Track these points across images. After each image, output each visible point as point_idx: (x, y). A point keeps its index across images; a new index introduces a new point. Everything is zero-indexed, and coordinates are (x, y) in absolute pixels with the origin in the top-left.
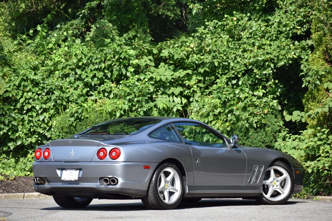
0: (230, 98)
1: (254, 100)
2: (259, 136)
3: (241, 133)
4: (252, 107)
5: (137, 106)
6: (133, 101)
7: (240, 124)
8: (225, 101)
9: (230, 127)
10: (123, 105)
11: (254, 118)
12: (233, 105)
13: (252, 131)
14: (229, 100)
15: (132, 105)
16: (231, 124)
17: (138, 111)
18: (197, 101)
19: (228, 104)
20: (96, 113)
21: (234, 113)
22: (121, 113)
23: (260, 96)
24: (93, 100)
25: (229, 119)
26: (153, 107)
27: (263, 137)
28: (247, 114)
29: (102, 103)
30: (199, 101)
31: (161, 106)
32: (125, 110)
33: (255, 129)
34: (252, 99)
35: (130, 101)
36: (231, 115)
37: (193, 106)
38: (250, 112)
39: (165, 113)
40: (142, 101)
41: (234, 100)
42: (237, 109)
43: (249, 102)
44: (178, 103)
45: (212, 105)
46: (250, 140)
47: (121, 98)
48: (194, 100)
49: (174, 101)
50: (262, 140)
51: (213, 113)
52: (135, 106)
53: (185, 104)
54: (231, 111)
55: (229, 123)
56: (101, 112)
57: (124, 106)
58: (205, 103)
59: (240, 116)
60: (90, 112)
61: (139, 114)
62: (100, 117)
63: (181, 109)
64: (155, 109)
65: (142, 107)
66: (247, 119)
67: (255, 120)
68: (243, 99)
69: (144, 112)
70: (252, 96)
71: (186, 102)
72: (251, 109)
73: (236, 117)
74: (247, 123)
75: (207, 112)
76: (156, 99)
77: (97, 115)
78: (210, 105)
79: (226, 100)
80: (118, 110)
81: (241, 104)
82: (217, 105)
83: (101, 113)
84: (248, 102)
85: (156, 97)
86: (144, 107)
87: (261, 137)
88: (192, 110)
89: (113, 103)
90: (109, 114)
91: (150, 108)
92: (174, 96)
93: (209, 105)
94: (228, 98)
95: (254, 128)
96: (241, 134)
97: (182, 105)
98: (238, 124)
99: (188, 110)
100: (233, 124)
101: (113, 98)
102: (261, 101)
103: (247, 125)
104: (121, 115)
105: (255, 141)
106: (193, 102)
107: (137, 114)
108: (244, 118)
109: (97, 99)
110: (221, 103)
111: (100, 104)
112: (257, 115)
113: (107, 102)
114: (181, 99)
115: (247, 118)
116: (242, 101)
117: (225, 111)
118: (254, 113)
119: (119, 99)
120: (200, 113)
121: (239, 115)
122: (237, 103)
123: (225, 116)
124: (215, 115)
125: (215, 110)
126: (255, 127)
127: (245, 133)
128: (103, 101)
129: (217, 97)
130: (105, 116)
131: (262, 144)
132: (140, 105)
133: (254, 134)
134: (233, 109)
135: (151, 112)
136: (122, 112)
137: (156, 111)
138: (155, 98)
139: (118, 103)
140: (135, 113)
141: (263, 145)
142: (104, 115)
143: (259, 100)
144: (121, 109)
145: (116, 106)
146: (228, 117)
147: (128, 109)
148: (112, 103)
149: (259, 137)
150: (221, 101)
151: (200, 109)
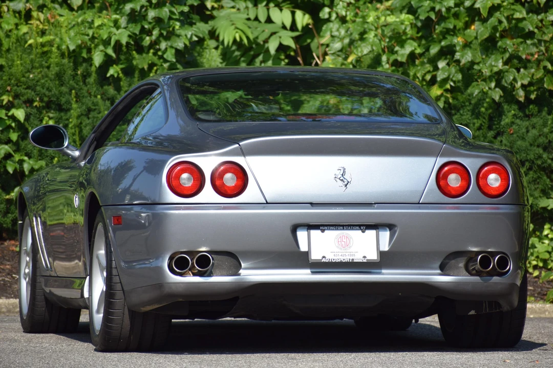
0: (444, 10)
1: (517, 15)
2: (534, 127)
3: (477, 118)
4: (512, 38)
5: (156, 33)
6: (144, 17)
7: (475, 91)
8: (428, 19)
9: (443, 99)
10: (114, 30)
11: (518, 71)
12: (454, 32)
13: (510, 112)
14: (442, 15)
15: (143, 30)
16: (447, 90)
17: (159, 50)
18: (343, 20)
19: (438, 29)
20: (30, 54)
21: (457, 56)
22: (107, 55)
23: (539, 3)
24: (19, 12)
25: (440, 76)
26: (207, 37)
27: (546, 130)
28: (496, 60)
29: (48, 22)
30: (348, 18)
31: (228, 35)
32: (118, 43)
33: (522, 106)
34: (512, 15)
35: (134, 17)
36: (448, 64)
37: (328, 34)
38: (507, 55)
39: (242, 56)
40: (170, 18)
41: (456, 16)
42: (467, 45)
43: (505, 23)
44: (284, 27)
45: (388, 32)
46: (504, 139)
47: (106, 9)
48: (334, 16)
49: (269, 20)
50: (541, 140)
51: (393, 58)
52: (149, 33)
53: (303, 28)
54: (447, 53)
55: (441, 87)
56: (45, 49)
57: (117, 32)
58: (366, 26)
59: (476, 67)
60: (8, 50)
61: (161, 57)
62: (41, 66)
63: (292, 44)
64: (212, 43)
65: (170, 35)
66: (498, 76)
67: (523, 78)
68: (484, 13)
69: (178, 52)
70: (513, 4)
71: (308, 25)
72: (509, 44)
73: (462, 70)
74: (496, 86)
75: (371, 55)
76: (215, 13)
77: (32, 61)
78: (383, 31)
79: (433, 17)
80: (96, 46)
81: (478, 30)
82: (405, 33)
83: (44, 53)
84: (500, 22)
85: (216, 5)
86: (179, 36)
87: (540, 130)
88: (328, 46)
89: (83, 22)
90: (70, 57)
91: (195, 39)
92: (272, 5)
93: (380, 31)
94: (440, 11)
95: (518, 102)
96: (478, 123)
97: (295, 34)
98: (469, 91)
99: (314, 46)
100: (452, 90)
101: (81, 8)
102: (541, 21)
103: (497, 95)
104: (108, 62)
105: (519, 143)
106: (328, 20)
107: (155, 59)
108: (486, 72)
109: (30, 10)
110: (416, 26)
111: (41, 27)
112: (529, 61)
113: (62, 19)
114: (293, 13)
115: (496, 73)
116: (480, 20)
117: (427, 50)
118: (520, 59)
119: (100, 10)
120: (352, 58)
121: (473, 63)
122: (467, 26)
123: (429, 67)
124: (396, 64)
125: (397, 48)
126: (522, 99)
127: (491, 119)
128: (48, 15)
129: (403, 8)
130: (57, 64)
131: (541, 151)
132: (165, 33)
133: (518, 121)
134: (455, 46)
135: (200, 55)
136: (110, 51)
137: (216, 48)
138: (213, 8)
139: (97, 23)
140: (151, 54)
141: (545, 156)
142: (54, 58)
143: (535, 18)
144: (106, 43)
145: (91, 32)
146: (436, 68)
147: (128, 43)
148: (78, 24)
149: (534, 132)
150: (417, 18)
151: (352, 42)
